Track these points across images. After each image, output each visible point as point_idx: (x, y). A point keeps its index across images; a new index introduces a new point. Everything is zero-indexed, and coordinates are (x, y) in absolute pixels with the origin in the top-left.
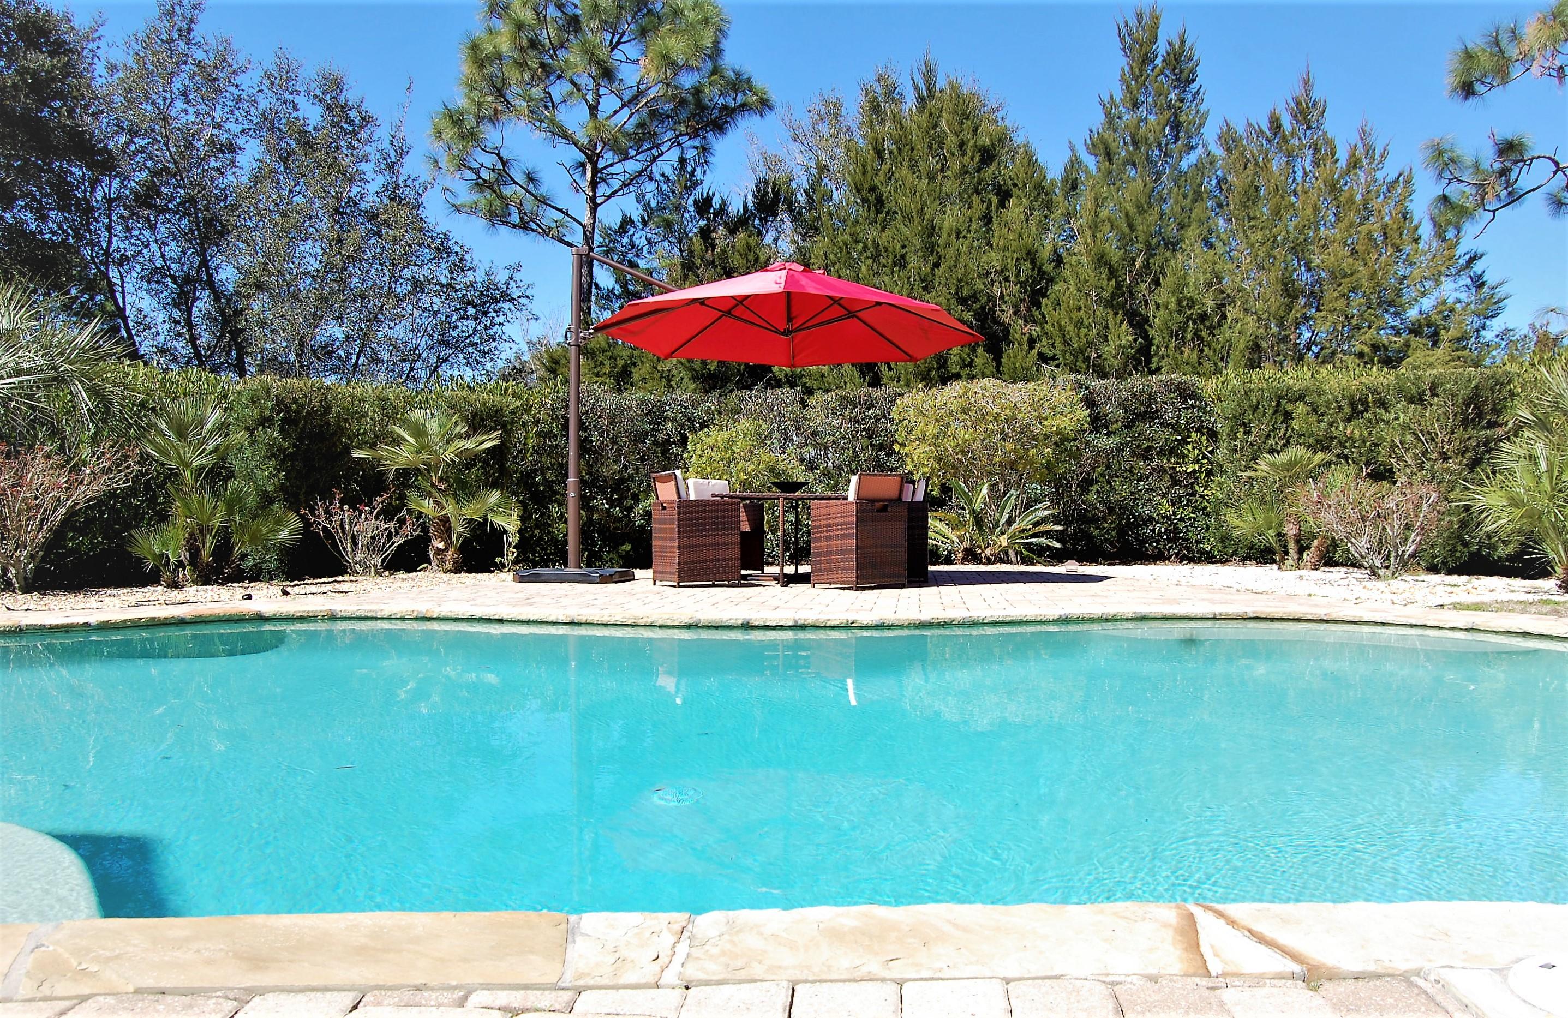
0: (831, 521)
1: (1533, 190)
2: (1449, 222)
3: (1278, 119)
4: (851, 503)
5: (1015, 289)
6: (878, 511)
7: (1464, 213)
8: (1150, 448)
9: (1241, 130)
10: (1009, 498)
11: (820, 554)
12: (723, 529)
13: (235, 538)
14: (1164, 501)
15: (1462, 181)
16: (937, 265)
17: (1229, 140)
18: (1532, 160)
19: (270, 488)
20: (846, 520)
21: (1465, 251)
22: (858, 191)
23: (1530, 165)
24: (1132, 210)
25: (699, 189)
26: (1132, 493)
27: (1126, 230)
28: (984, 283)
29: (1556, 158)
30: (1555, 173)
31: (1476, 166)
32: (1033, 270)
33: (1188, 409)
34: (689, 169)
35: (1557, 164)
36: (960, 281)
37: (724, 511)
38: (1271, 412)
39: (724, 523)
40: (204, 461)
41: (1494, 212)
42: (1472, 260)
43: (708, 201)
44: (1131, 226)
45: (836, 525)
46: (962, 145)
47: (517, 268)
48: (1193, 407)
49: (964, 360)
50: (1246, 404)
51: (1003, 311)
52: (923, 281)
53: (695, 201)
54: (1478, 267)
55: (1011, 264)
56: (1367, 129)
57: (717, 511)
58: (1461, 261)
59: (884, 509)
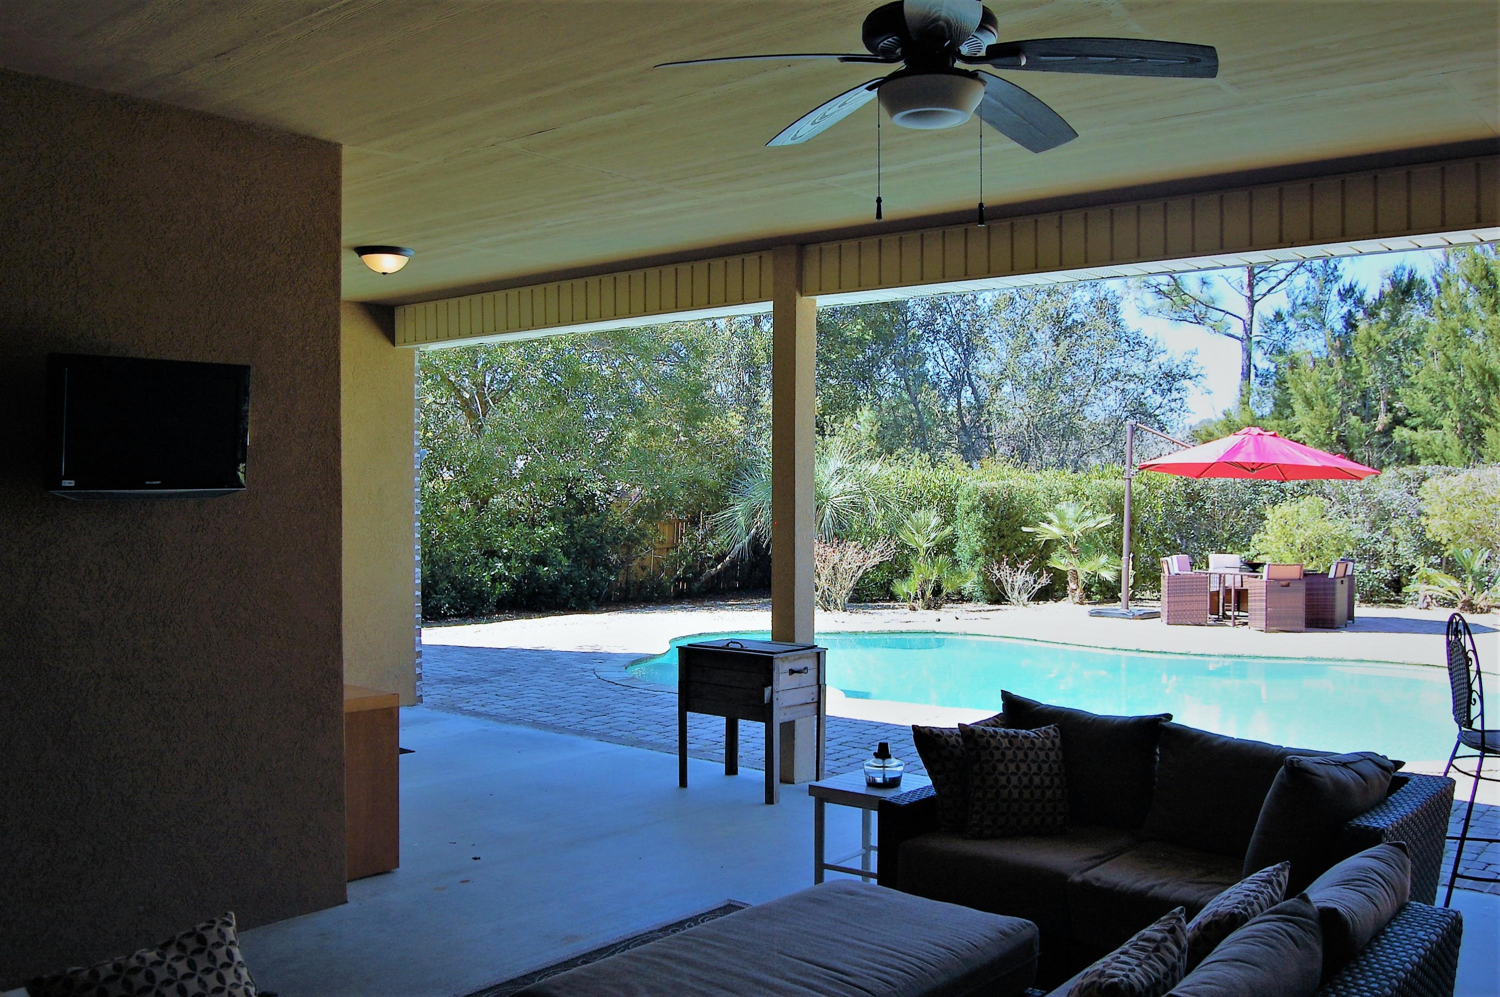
0: (1256, 591)
4: (1264, 581)
6: (1283, 586)
11: (1255, 610)
12: (1197, 593)
13: (944, 585)
19: (978, 548)
20: (1261, 591)
25: (1341, 282)
37: (1197, 582)
39: (1197, 589)
40: (929, 545)
47: (1195, 353)
59: (1288, 585)
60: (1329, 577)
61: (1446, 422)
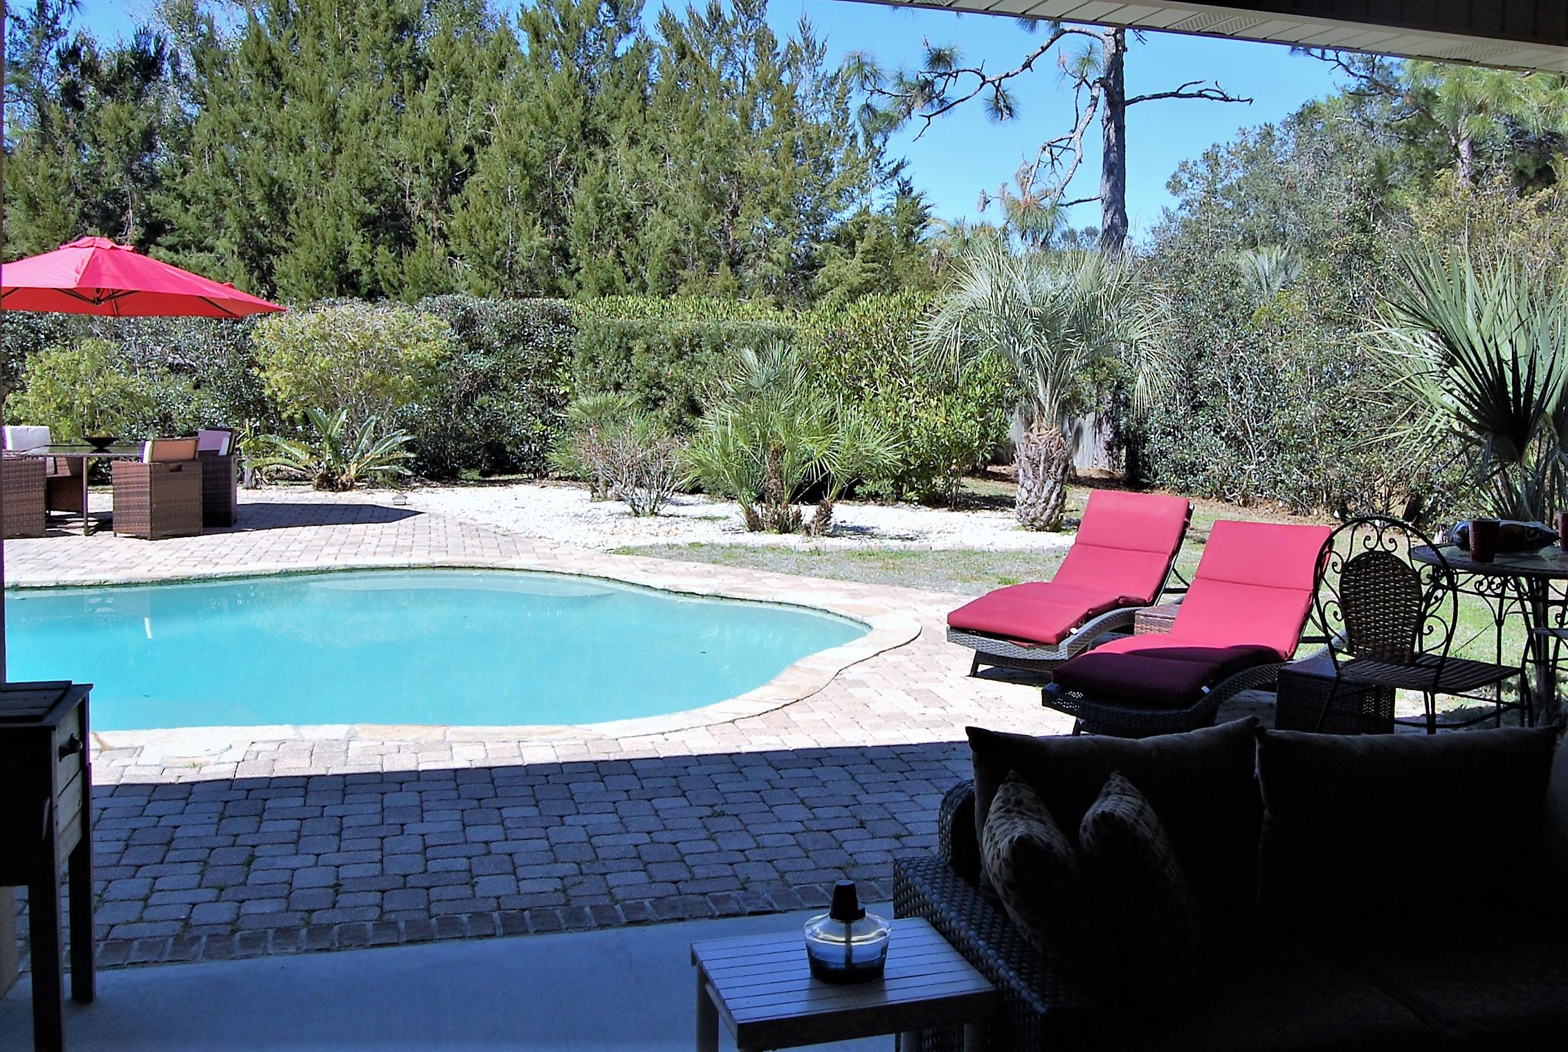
0: (129, 480)
1: (963, 100)
2: (878, 130)
3: (718, 10)
4: (145, 465)
5: (425, 181)
6: (171, 471)
7: (891, 122)
8: (523, 370)
9: (682, 17)
10: (369, 424)
14: (539, 421)
15: (884, 93)
16: (337, 151)
17: (668, 26)
18: (957, 72)
20: (141, 479)
21: (890, 160)
22: (251, 63)
23: (956, 77)
24: (554, 102)
25: (62, 40)
26: (509, 413)
27: (548, 122)
28: (392, 173)
29: (983, 73)
30: (982, 85)
31: (900, 77)
32: (444, 161)
33: (559, 333)
34: (50, 15)
35: (983, 77)
36: (362, 171)
38: (616, 347)
41: (929, 117)
42: (900, 166)
43: (74, 53)
44: (554, 119)
45: (133, 483)
46: (374, 16)
48: (563, 332)
49: (365, 257)
50: (594, 338)
51: (413, 202)
52: (322, 168)
53: (58, 52)
54: (904, 174)
55: (421, 155)
56: (807, 23)
57: (21, 471)
58: (886, 170)
59: (179, 469)
60: (220, 454)
61: (222, 245)
